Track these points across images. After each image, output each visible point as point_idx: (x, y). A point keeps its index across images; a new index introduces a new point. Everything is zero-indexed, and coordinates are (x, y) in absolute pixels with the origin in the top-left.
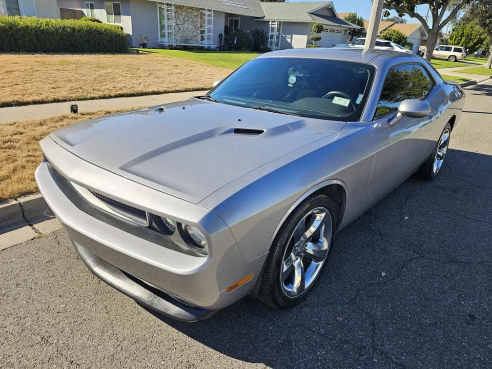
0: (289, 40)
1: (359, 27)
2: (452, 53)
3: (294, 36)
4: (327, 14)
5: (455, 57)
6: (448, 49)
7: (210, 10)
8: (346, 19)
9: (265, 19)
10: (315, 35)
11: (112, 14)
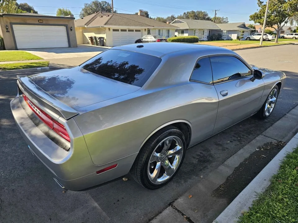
0: (230, 36)
1: (254, 29)
2: (294, 36)
3: (232, 35)
4: (243, 26)
5: (295, 37)
6: (292, 34)
7: (206, 29)
8: (249, 27)
9: (221, 30)
10: (242, 34)
11: (180, 33)
